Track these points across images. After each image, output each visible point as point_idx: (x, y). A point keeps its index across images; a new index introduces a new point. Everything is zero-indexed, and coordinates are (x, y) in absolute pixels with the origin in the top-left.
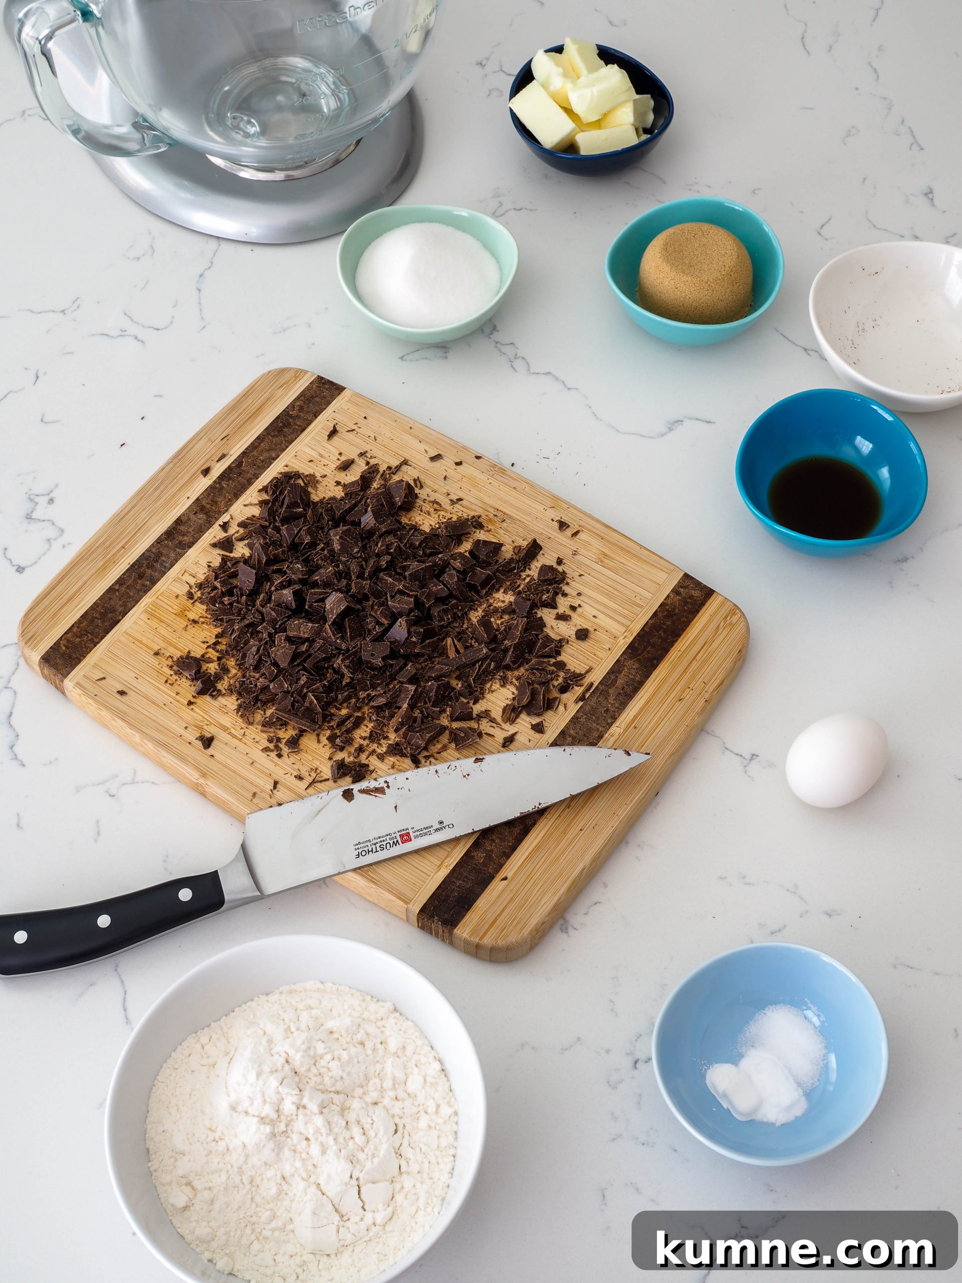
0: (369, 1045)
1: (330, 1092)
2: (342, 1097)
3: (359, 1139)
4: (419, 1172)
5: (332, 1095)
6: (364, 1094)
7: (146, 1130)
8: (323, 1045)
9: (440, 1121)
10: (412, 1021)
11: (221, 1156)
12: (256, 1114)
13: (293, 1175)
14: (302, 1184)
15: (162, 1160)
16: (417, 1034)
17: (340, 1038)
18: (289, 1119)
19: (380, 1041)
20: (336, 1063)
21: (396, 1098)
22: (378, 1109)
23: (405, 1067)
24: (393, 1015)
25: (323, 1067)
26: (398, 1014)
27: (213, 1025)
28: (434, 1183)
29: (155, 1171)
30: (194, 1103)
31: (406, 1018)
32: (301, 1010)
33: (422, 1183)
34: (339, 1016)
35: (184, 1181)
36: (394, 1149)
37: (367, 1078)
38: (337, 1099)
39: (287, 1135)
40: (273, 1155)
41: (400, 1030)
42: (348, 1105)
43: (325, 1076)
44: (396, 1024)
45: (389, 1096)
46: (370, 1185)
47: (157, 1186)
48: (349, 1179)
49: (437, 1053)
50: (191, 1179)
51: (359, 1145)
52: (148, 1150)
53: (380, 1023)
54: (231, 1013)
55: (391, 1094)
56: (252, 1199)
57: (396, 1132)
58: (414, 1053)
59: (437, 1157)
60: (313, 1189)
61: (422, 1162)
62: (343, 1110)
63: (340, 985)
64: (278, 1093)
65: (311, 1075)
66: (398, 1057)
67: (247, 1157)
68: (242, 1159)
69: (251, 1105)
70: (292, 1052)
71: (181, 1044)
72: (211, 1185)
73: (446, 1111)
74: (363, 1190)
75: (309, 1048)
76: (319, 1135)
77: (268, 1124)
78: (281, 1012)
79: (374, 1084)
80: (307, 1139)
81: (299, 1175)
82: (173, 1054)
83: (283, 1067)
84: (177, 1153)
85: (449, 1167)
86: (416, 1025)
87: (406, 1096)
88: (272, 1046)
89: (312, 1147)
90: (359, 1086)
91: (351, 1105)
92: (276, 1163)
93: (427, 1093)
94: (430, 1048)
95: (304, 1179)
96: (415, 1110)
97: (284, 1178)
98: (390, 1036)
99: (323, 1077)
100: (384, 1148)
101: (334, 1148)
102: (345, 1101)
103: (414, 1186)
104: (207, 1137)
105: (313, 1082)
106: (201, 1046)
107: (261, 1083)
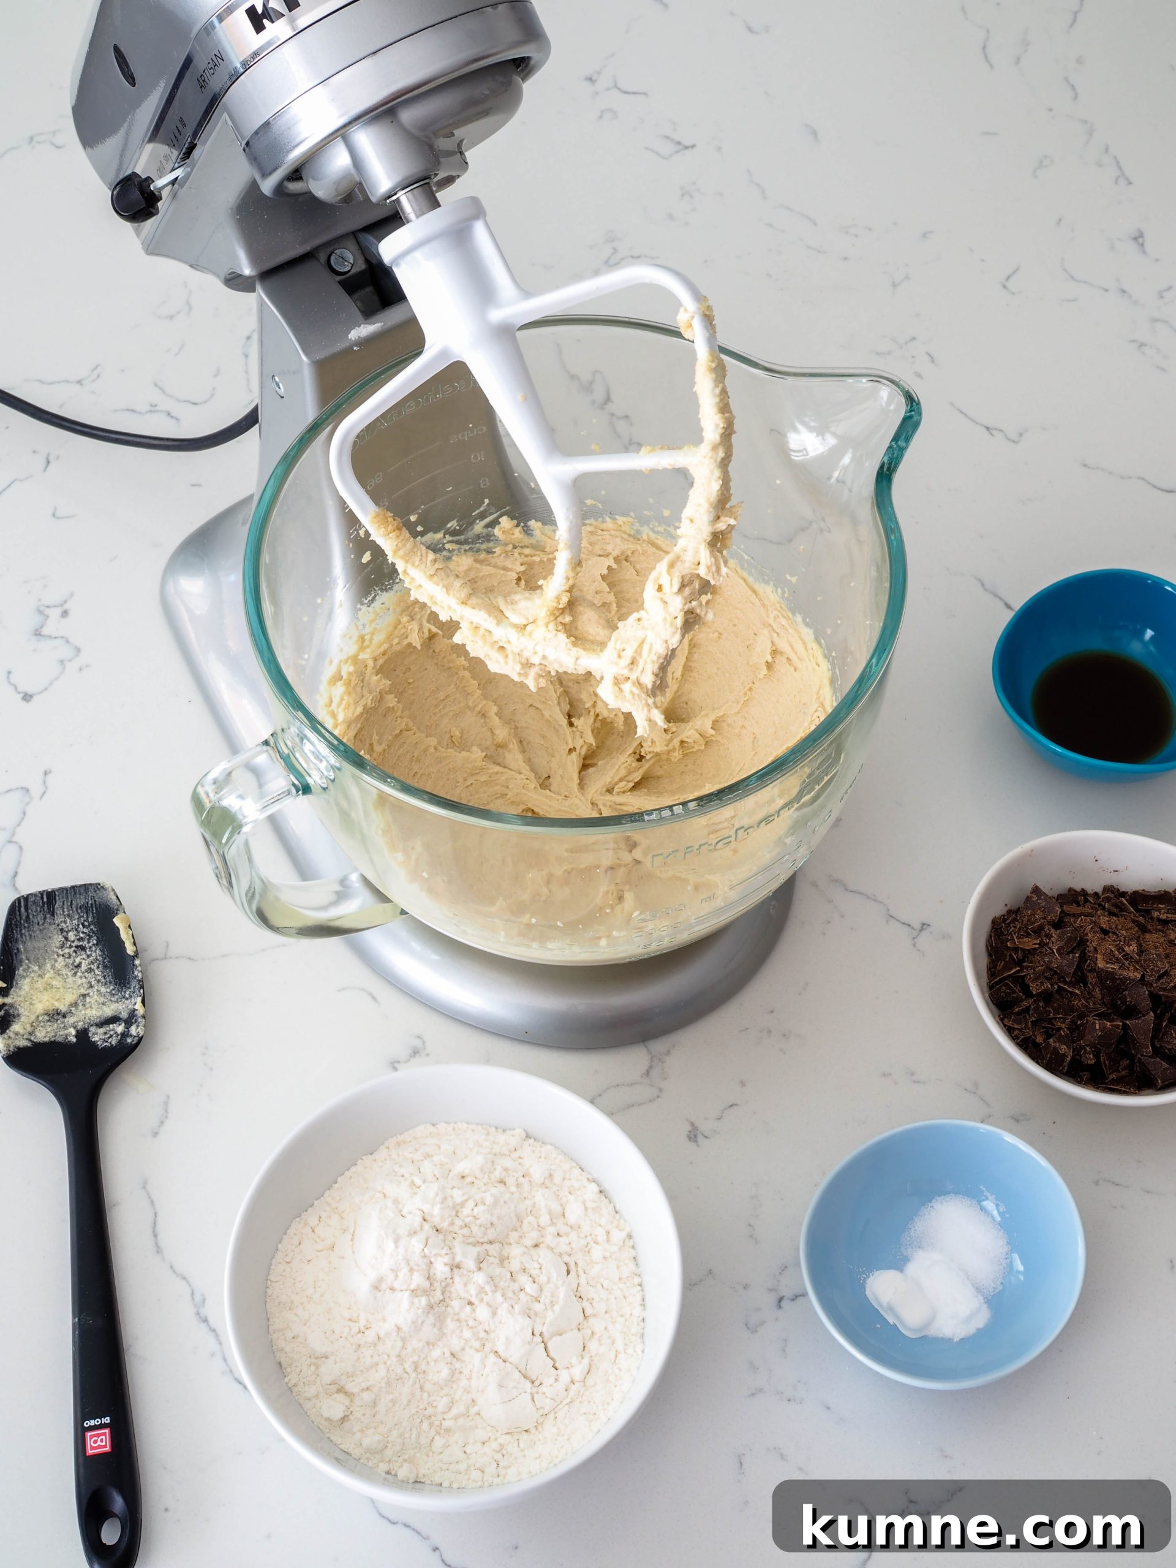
0: (510, 1181)
1: (482, 1243)
2: (497, 1246)
3: (530, 1288)
4: (606, 1312)
5: (487, 1246)
6: (521, 1237)
7: (271, 1342)
8: (460, 1192)
9: (615, 1249)
10: (551, 1144)
11: (373, 1347)
12: (404, 1287)
13: (463, 1349)
14: (478, 1357)
15: (301, 1371)
16: (561, 1157)
17: (475, 1180)
18: (444, 1284)
19: (522, 1174)
20: (481, 1208)
21: (558, 1234)
22: (542, 1251)
23: (557, 1197)
24: (527, 1143)
25: (468, 1216)
26: (532, 1140)
27: (316, 1203)
28: (626, 1320)
29: (295, 1385)
30: (322, 1296)
31: (543, 1143)
32: (418, 1161)
33: (614, 1323)
34: (466, 1157)
35: (334, 1388)
36: (573, 1291)
37: (520, 1220)
38: (493, 1249)
39: (445, 1304)
40: (435, 1330)
41: (540, 1157)
42: (506, 1255)
43: (472, 1226)
44: (534, 1152)
45: (550, 1234)
46: (556, 1339)
47: (301, 1403)
48: (532, 1336)
49: (589, 1173)
50: (342, 1383)
51: (532, 1296)
52: (280, 1364)
53: (515, 1155)
54: (334, 1185)
55: (552, 1230)
56: (421, 1388)
57: (568, 1272)
58: (564, 1179)
59: (622, 1290)
60: (492, 1358)
61: (608, 1300)
62: (503, 1260)
63: (455, 1123)
64: (425, 1256)
65: (456, 1228)
66: (546, 1188)
67: (404, 1340)
68: (399, 1344)
69: (396, 1279)
70: (426, 1208)
71: (286, 1233)
72: (368, 1384)
73: (618, 1236)
74: (550, 1345)
75: (445, 1198)
76: (483, 1295)
77: (422, 1296)
78: (396, 1168)
79: (529, 1223)
80: (470, 1303)
81: (471, 1347)
82: (280, 1246)
83: (422, 1227)
84: (316, 1358)
85: (638, 1298)
86: (556, 1147)
87: (568, 1229)
88: (400, 1206)
89: (478, 1311)
90: (512, 1230)
91: (509, 1254)
92: (439, 1340)
93: (591, 1220)
94: (580, 1170)
95: (477, 1351)
96: (584, 1242)
97: (453, 1355)
98: (531, 1166)
99: (469, 1227)
100: (562, 1293)
101: (505, 1305)
102: (502, 1250)
103: (606, 1328)
104: (350, 1329)
105: (460, 1236)
106: (310, 1230)
107: (401, 1250)
